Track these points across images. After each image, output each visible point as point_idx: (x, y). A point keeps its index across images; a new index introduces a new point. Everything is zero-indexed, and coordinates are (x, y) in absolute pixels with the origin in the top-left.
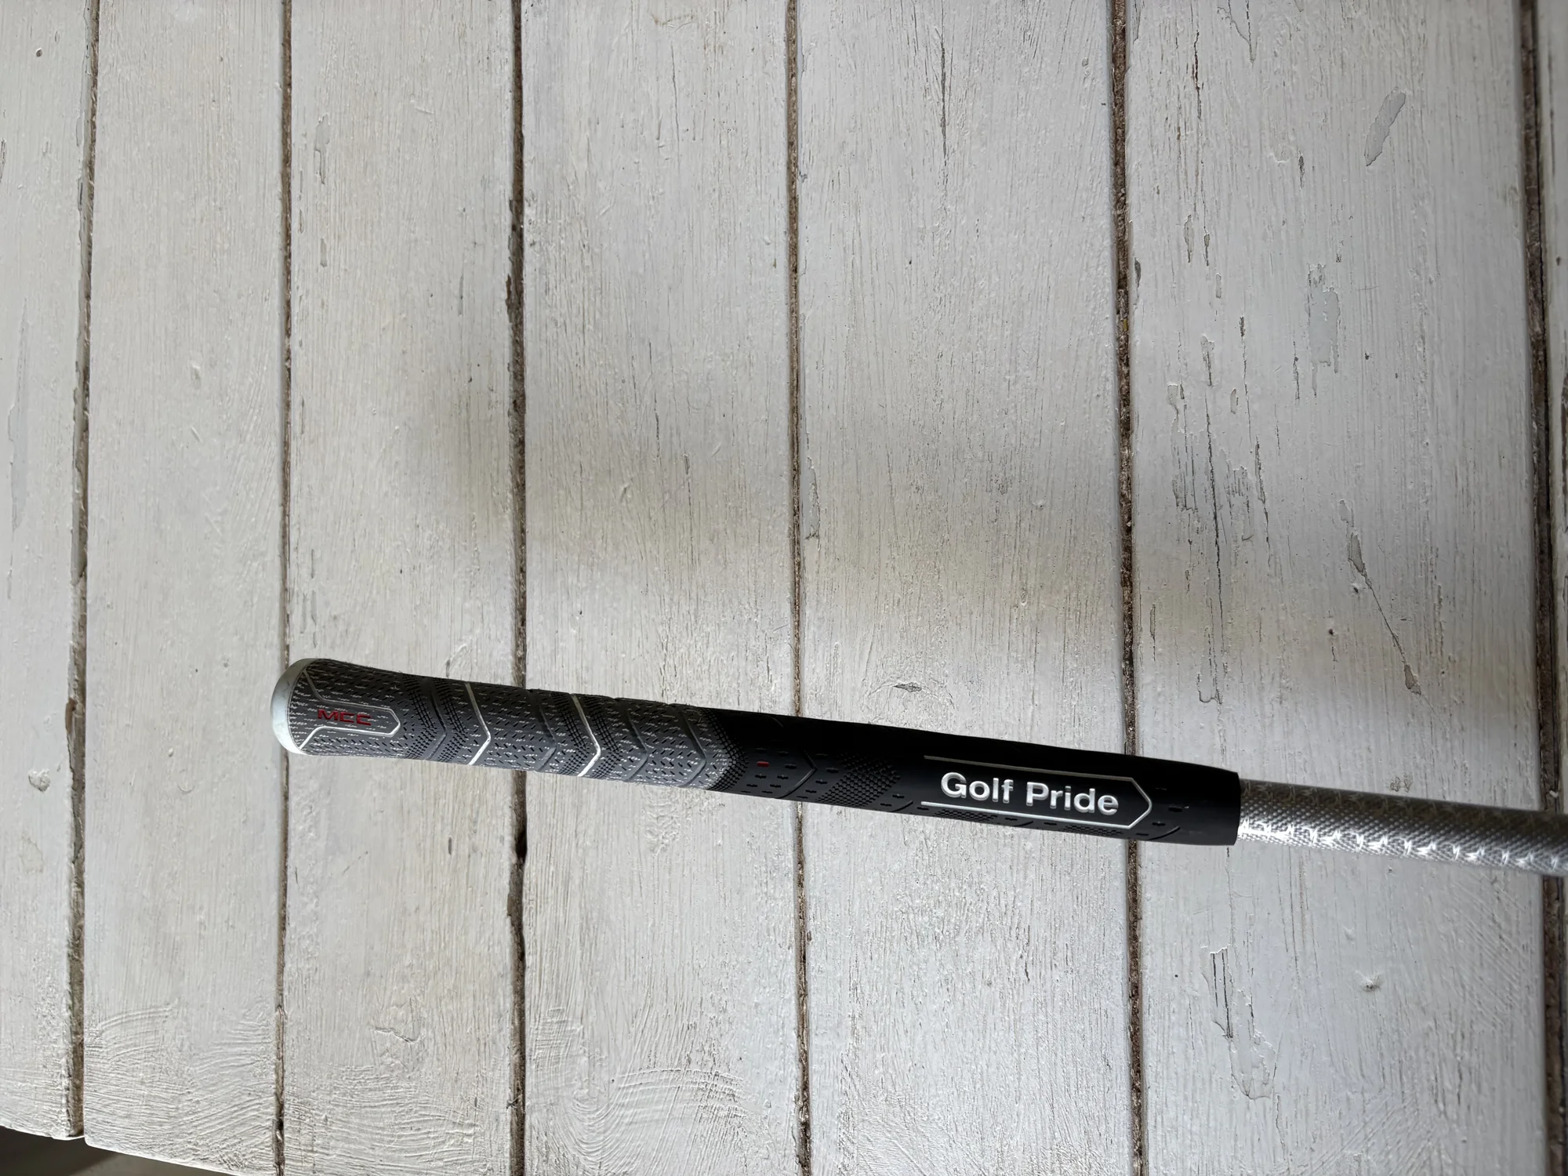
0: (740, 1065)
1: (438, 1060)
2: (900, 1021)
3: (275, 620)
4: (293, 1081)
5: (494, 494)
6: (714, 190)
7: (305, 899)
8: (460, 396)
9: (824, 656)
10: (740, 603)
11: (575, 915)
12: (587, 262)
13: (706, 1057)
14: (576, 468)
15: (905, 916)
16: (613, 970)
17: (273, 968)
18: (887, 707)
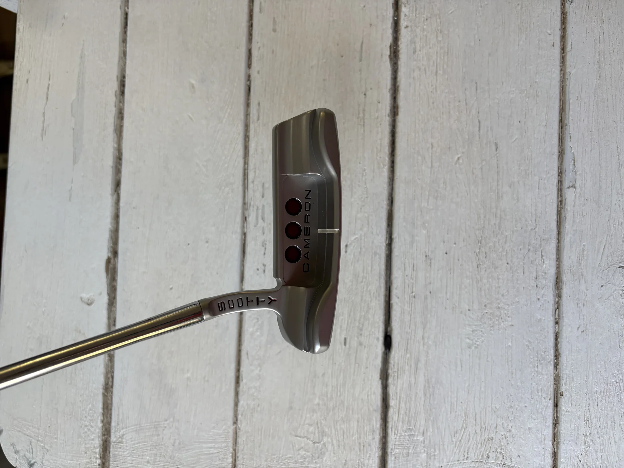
0: (518, 459)
1: (334, 453)
2: (612, 437)
3: (239, 219)
4: (243, 462)
5: (378, 158)
6: (518, 5)
7: (253, 368)
8: (359, 105)
9: (576, 250)
10: (526, 220)
11: (421, 379)
12: (440, 38)
13: (499, 455)
14: (429, 145)
15: (618, 384)
16: (443, 409)
17: (232, 403)
18: (613, 278)
